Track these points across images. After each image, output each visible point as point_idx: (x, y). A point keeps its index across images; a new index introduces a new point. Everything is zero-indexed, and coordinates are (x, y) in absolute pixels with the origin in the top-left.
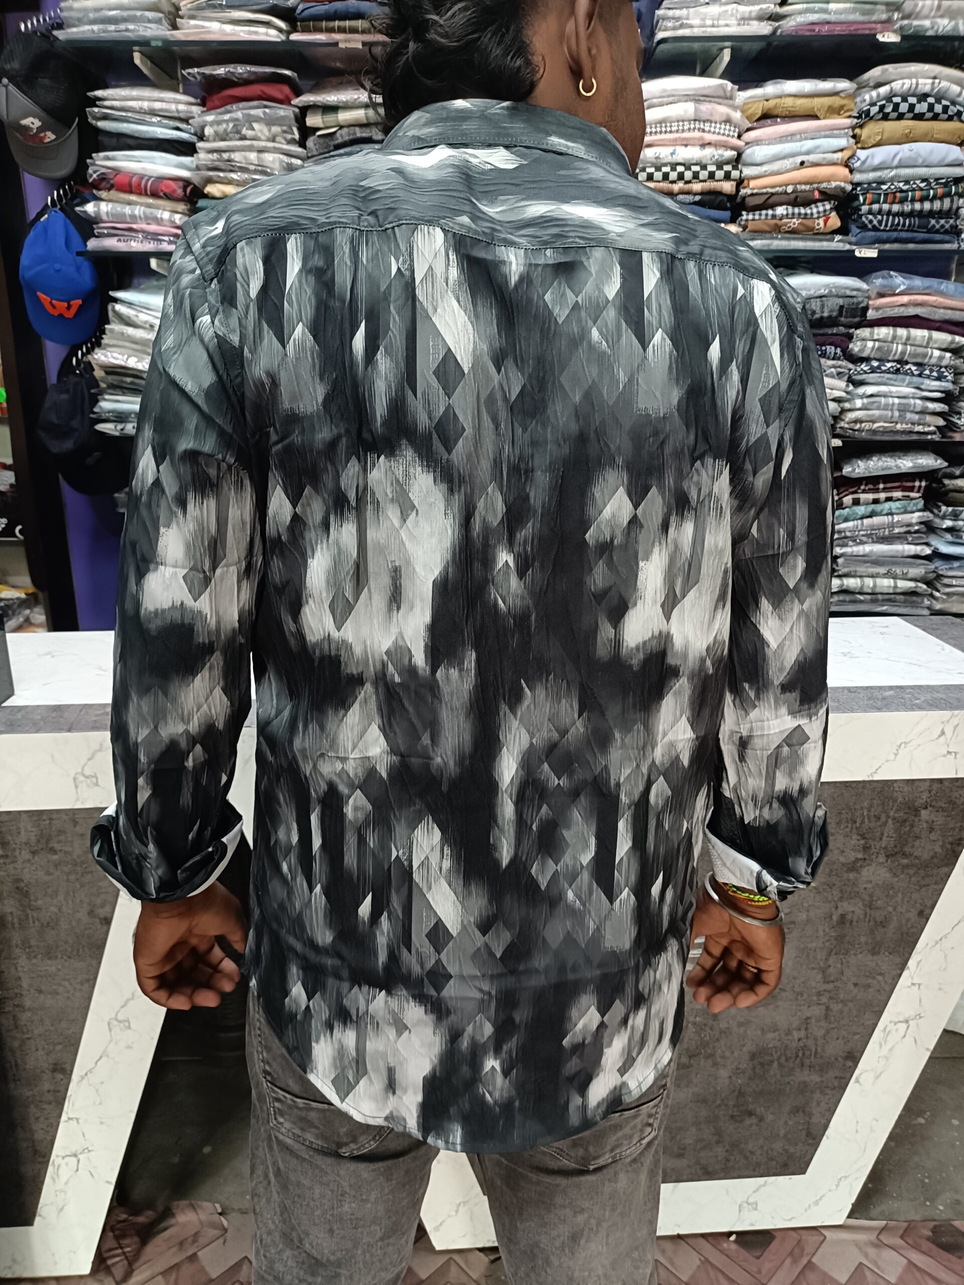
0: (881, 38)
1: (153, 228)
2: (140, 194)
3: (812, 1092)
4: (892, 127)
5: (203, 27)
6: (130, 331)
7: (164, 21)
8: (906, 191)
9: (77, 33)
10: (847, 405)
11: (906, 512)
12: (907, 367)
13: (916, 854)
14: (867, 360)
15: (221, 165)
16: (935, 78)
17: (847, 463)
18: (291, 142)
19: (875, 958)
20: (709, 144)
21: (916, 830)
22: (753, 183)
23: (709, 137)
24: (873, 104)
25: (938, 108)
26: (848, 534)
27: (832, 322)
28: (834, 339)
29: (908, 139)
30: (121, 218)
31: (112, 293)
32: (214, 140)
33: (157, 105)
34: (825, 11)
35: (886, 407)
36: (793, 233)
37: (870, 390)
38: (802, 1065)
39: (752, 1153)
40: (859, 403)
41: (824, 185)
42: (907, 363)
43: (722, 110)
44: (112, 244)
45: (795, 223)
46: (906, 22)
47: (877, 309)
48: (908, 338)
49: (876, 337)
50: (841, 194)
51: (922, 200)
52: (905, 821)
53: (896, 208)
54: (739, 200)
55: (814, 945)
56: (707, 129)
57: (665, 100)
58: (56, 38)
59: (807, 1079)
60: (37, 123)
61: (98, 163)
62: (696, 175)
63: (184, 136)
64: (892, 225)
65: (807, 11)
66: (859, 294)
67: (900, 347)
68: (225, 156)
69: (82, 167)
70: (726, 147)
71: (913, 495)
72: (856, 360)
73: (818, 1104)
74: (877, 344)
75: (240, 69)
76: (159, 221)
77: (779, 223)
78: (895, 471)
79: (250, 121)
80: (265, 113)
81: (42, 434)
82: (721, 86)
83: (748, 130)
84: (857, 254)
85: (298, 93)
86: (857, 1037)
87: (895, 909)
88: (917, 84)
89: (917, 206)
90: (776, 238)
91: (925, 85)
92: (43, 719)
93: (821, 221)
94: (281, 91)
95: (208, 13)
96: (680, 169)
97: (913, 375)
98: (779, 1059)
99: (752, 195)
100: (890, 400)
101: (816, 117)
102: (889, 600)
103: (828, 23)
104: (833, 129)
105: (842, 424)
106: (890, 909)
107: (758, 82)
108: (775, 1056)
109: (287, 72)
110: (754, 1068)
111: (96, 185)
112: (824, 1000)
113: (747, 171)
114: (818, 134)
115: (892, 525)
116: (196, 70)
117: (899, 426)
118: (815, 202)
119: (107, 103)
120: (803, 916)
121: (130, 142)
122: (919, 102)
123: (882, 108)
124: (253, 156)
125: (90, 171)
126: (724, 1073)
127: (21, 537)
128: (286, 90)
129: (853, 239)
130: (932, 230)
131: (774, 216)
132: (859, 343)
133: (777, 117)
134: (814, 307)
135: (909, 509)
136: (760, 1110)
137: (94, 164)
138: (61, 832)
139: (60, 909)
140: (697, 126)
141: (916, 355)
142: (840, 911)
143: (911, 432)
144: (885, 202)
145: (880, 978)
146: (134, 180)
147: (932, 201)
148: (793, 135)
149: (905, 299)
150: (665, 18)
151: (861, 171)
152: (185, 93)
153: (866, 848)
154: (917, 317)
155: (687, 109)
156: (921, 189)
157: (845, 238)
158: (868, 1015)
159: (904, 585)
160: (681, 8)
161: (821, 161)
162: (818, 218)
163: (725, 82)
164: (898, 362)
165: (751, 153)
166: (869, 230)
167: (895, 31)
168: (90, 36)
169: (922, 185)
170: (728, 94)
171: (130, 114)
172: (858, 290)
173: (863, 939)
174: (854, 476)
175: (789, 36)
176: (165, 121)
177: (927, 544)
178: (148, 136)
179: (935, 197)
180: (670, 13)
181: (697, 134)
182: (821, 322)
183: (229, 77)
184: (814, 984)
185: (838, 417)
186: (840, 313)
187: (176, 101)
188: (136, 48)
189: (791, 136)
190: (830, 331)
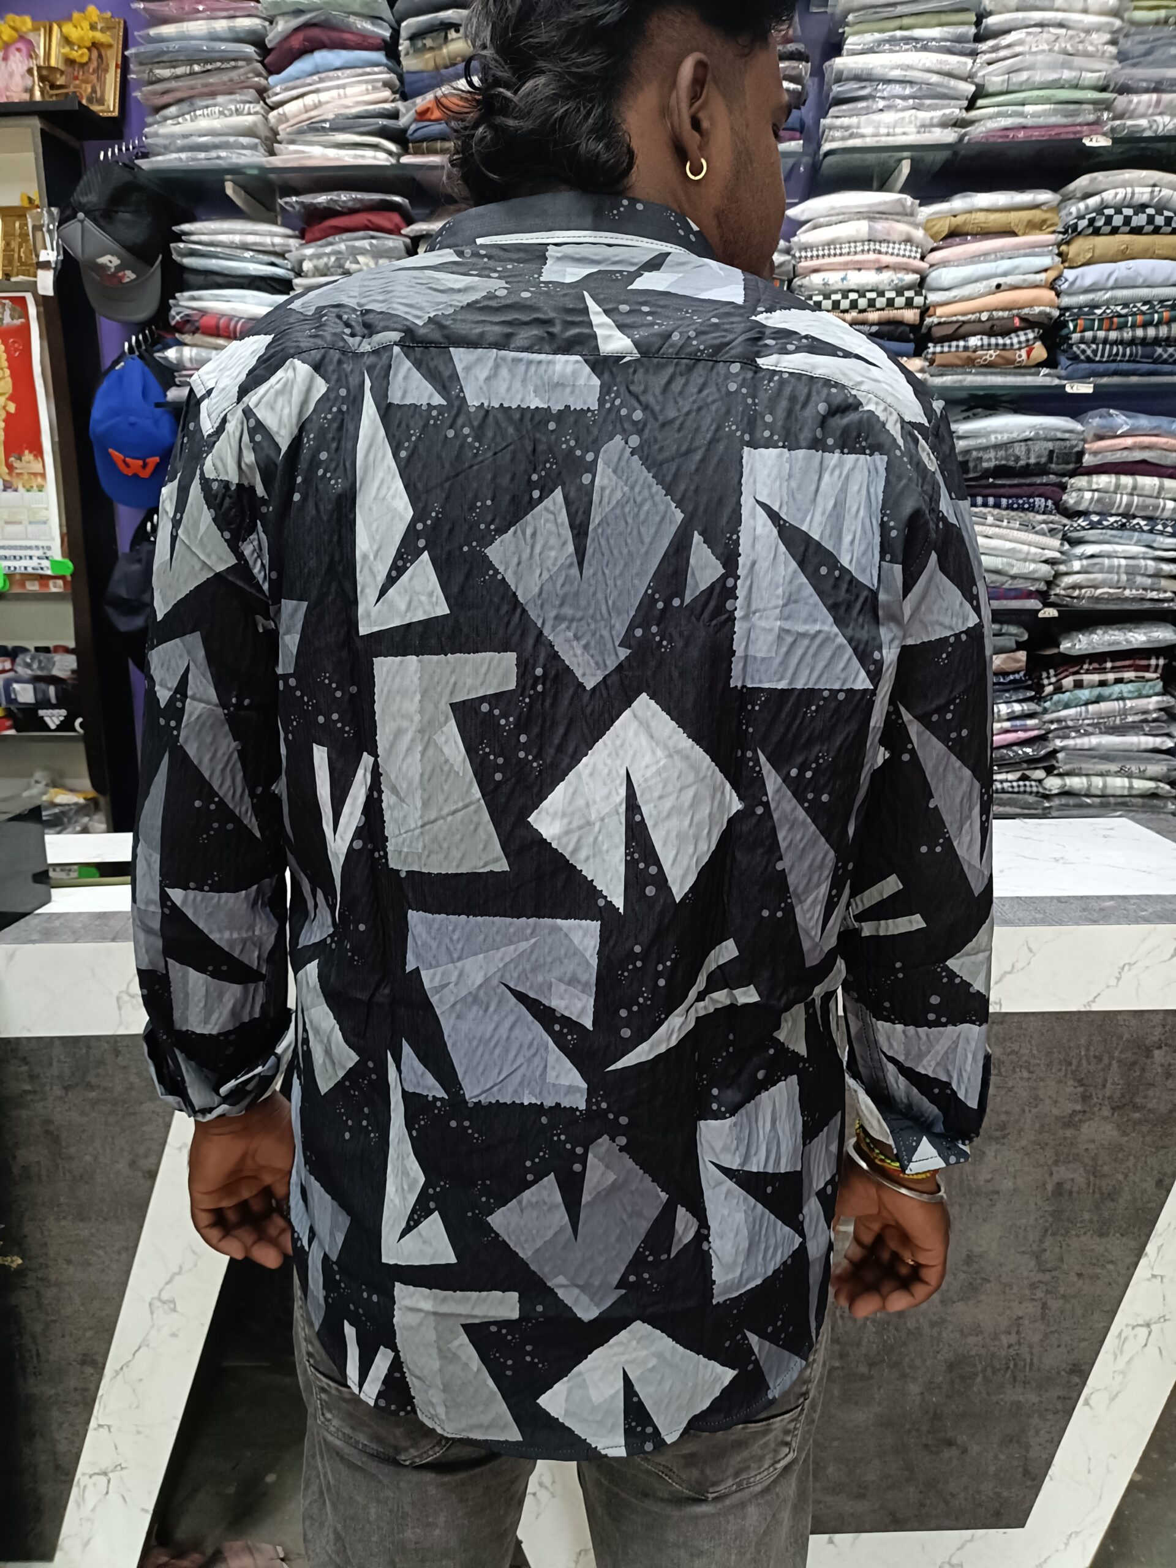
0: (1087, 142)
2: (228, 337)
3: (1029, 1416)
4: (1103, 243)
5: (304, 152)
7: (260, 147)
8: (1126, 316)
9: (163, 162)
10: (1062, 568)
11: (1140, 696)
12: (1135, 521)
13: (1150, 1106)
14: (1084, 514)
16: (1154, 185)
17: (1064, 638)
19: (1104, 1240)
20: (887, 267)
21: (1149, 1075)
22: (940, 311)
23: (886, 259)
24: (1081, 217)
25: (1159, 220)
26: (1070, 723)
27: (1041, 470)
28: (1042, 490)
29: (1125, 255)
32: (314, 276)
33: (251, 239)
34: (1021, 114)
35: (1111, 570)
36: (990, 366)
37: (1090, 549)
38: (1015, 1379)
39: (953, 1495)
40: (1077, 565)
41: (1026, 311)
42: (1134, 517)
43: (901, 228)
45: (991, 355)
46: (1118, 122)
47: (1095, 453)
48: (1134, 488)
49: (1094, 487)
50: (1046, 321)
51: (1145, 325)
52: (1134, 1063)
53: (1113, 335)
54: (924, 330)
55: (1024, 1221)
56: (884, 250)
57: (834, 218)
58: (139, 167)
59: (1021, 1398)
60: (116, 261)
61: (182, 303)
62: (872, 303)
63: (279, 272)
64: (1109, 357)
65: (998, 115)
66: (1073, 436)
67: (1125, 498)
69: (164, 309)
70: (907, 269)
71: (1148, 675)
72: (1071, 513)
73: (1037, 1432)
74: (1096, 495)
75: (344, 197)
77: (973, 355)
78: (1125, 646)
79: (354, 253)
80: (371, 245)
81: (110, 611)
82: (899, 200)
83: (933, 250)
84: (1068, 389)
85: (410, 222)
86: (1084, 1344)
87: (1126, 1176)
88: (1133, 194)
89: (1140, 333)
90: (970, 373)
91: (1143, 194)
92: (84, 927)
93: (1023, 353)
94: (390, 220)
95: (310, 137)
96: (853, 296)
97: (1143, 531)
98: (984, 1370)
99: (939, 324)
100: (1116, 561)
101: (1013, 234)
102: (1124, 804)
103: (1024, 127)
104: (1034, 246)
105: (1058, 591)
106: (1120, 1177)
107: (944, 197)
108: (980, 1368)
109: (397, 199)
110: (952, 1382)
111: (180, 328)
112: (1040, 1294)
113: (933, 297)
114: (1016, 253)
115: (1124, 713)
116: (294, 199)
117: (1127, 593)
118: (1016, 330)
119: (194, 238)
120: (1009, 1184)
121: (220, 280)
122: (1136, 214)
123: (1092, 221)
125: (173, 312)
126: (914, 1388)
127: (81, 731)
128: (396, 218)
129: (1063, 373)
130: (1158, 360)
131: (966, 348)
132: (1074, 494)
134: (1017, 452)
135: (1144, 692)
136: (962, 1439)
137: (177, 305)
138: (100, 1063)
139: (96, 1158)
140: (872, 247)
141: (1146, 507)
142: (1056, 1178)
143: (1143, 599)
144: (1100, 329)
145: (1110, 1267)
146: (222, 321)
147: (1157, 325)
148: (986, 254)
149: (1129, 441)
150: (831, 128)
151: (1069, 294)
152: (284, 225)
153: (1085, 1098)
154: (1144, 462)
155: (861, 228)
156: (1143, 313)
157: (1052, 371)
158: (1096, 1316)
159: (1140, 785)
160: (850, 116)
161: (1021, 284)
162: (1020, 349)
163: (906, 195)
164: (1123, 515)
165: (937, 277)
166: (1082, 361)
167: (1104, 134)
168: (176, 165)
169: (1144, 308)
170: (908, 210)
171: (219, 249)
172: (1071, 431)
173: (1087, 1216)
174: (1074, 653)
175: (978, 143)
176: (261, 256)
177: (1169, 735)
178: (239, 273)
179: (1160, 322)
180: (838, 122)
181: (872, 256)
182: (1027, 471)
183: (332, 205)
184: (1025, 1274)
185: (1050, 584)
186: (1050, 459)
187: (271, 234)
188: (228, 177)
189: (984, 256)
190: (1038, 480)
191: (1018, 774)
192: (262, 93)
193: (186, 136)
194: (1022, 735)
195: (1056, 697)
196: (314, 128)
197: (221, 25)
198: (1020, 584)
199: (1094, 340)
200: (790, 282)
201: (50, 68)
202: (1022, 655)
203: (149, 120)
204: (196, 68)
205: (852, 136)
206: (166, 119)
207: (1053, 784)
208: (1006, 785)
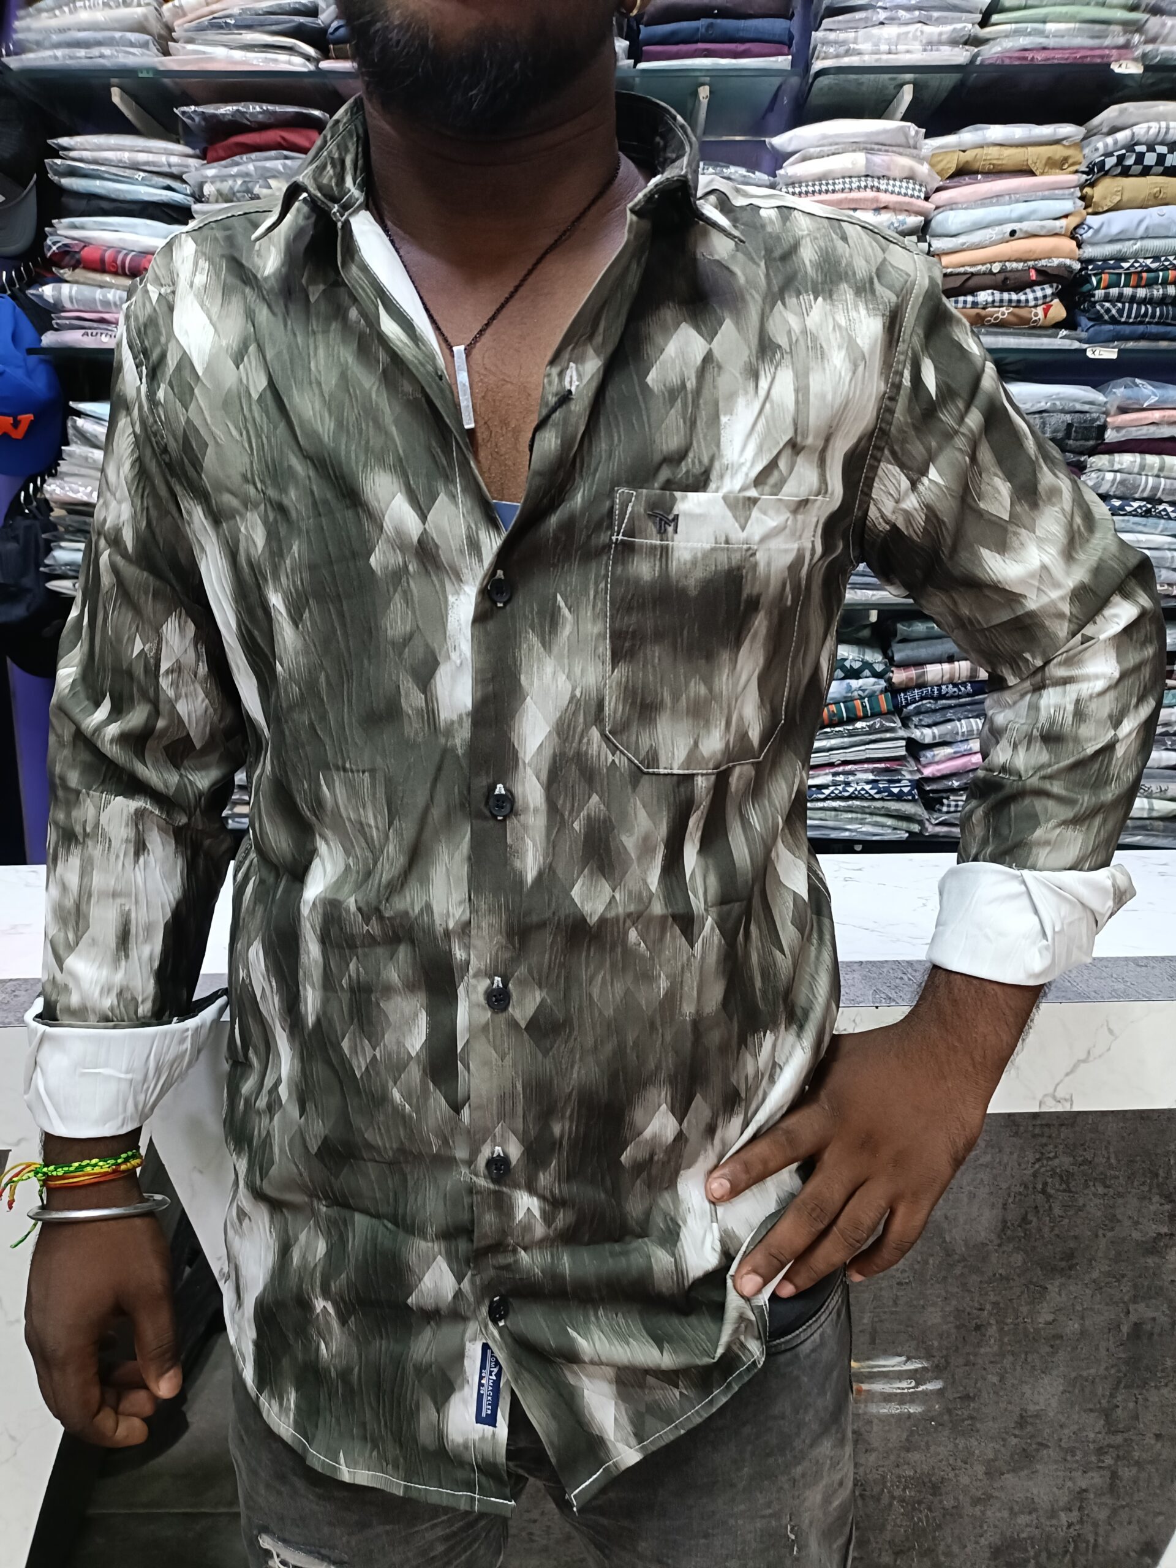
0: (1116, 68)
2: (115, 273)
4: (1133, 185)
5: (204, 53)
7: (151, 45)
8: (1156, 270)
9: (35, 59)
12: (1161, 507)
20: (885, 208)
22: (946, 261)
23: (885, 198)
24: (1109, 154)
29: (1157, 200)
30: (88, 305)
32: (217, 202)
33: (142, 157)
34: (1041, 33)
36: (1002, 326)
41: (1043, 262)
42: (1161, 502)
43: (903, 162)
44: (75, 338)
45: (1004, 313)
46: (1149, 47)
47: (1118, 429)
48: (1161, 469)
49: (1117, 467)
50: (1066, 274)
53: (1142, 292)
55: (1092, 1371)
56: (883, 187)
57: (825, 149)
61: (60, 231)
63: (177, 197)
64: (1136, 317)
65: (1016, 33)
66: (1094, 408)
67: (1151, 480)
69: (39, 237)
70: (909, 212)
74: (1118, 475)
75: (254, 109)
77: (983, 312)
79: (265, 176)
80: (284, 166)
82: (903, 127)
83: (938, 190)
84: (1089, 354)
86: (1161, 1518)
88: (1168, 129)
93: (1040, 311)
94: (308, 139)
95: (211, 35)
97: (1170, 518)
101: (1031, 173)
102: (1144, 828)
103: (1044, 48)
104: (1054, 188)
109: (317, 113)
111: (57, 261)
112: (1109, 1461)
113: (938, 244)
114: (1034, 195)
116: (193, 108)
118: (1031, 285)
119: (72, 154)
120: (1075, 1326)
121: (105, 205)
122: (1171, 151)
123: (1121, 158)
125: (49, 242)
129: (1084, 335)
131: (975, 305)
132: (1093, 475)
137: (55, 234)
140: (870, 183)
141: (1173, 492)
142: (1133, 1318)
143: (1168, 596)
144: (1126, 285)
146: (107, 254)
148: (998, 196)
149: (1156, 415)
150: (824, 43)
151: (1093, 244)
152: (183, 141)
154: (1172, 439)
155: (857, 161)
157: (1073, 333)
159: (1162, 807)
160: (845, 30)
161: (1039, 231)
162: (1036, 306)
163: (909, 124)
164: (1148, 500)
165: (940, 221)
166: (1106, 322)
167: (1135, 60)
168: (52, 63)
170: (911, 142)
171: (103, 168)
172: (1091, 403)
173: (1169, 1362)
175: (991, 65)
176: (154, 178)
178: (129, 197)
180: (832, 36)
181: (870, 194)
183: (239, 118)
184: (1092, 1436)
186: (1068, 435)
187: (168, 153)
188: (114, 81)
189: (997, 198)
193: (62, 30)
196: (217, 25)
206: (40, 11)
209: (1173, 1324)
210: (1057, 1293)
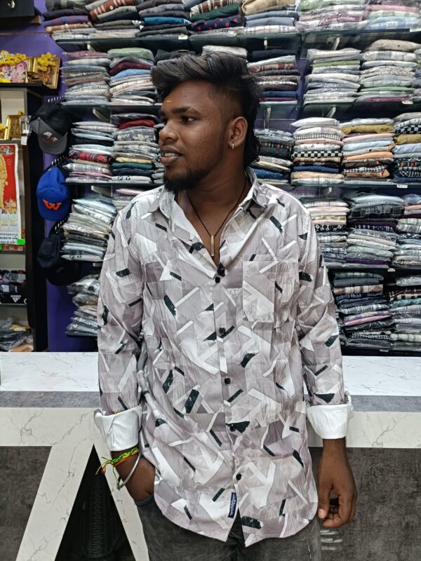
0: (404, 103)
1: (94, 174)
2: (89, 160)
4: (410, 137)
5: (121, 101)
6: (80, 215)
7: (106, 99)
9: (71, 103)
14: (405, 233)
15: (123, 150)
17: (398, 279)
18: (153, 141)
20: (328, 143)
22: (348, 158)
23: (327, 140)
24: (402, 128)
26: (400, 313)
27: (388, 216)
28: (389, 223)
29: (419, 141)
30: (80, 170)
31: (74, 200)
32: (121, 141)
33: (100, 128)
34: (378, 94)
35: (415, 254)
36: (368, 178)
37: (407, 246)
40: (402, 252)
41: (381, 159)
43: (333, 130)
44: (76, 180)
45: (368, 174)
46: (415, 97)
47: (409, 210)
49: (409, 223)
50: (389, 163)
53: (415, 168)
54: (342, 165)
55: (393, 539)
56: (327, 137)
57: (309, 126)
58: (62, 105)
60: (51, 134)
61: (74, 149)
62: (322, 155)
63: (109, 139)
65: (369, 94)
66: (400, 204)
68: (125, 146)
69: (67, 151)
70: (336, 144)
72: (400, 232)
74: (409, 226)
75: (135, 115)
76: (96, 171)
77: (361, 174)
79: (136, 133)
80: (143, 130)
82: (332, 121)
83: (345, 137)
84: (398, 186)
85: (157, 123)
90: (360, 180)
93: (380, 174)
94: (150, 123)
95: (124, 97)
96: (316, 152)
99: (348, 163)
100: (417, 251)
101: (376, 133)
103: (379, 98)
104: (384, 137)
105: (395, 261)
107: (349, 120)
109: (152, 116)
111: (72, 157)
113: (345, 153)
114: (377, 139)
116: (116, 115)
118: (377, 165)
119: (79, 127)
121: (88, 141)
123: (406, 129)
124: (136, 147)
125: (70, 152)
127: (26, 303)
128: (152, 122)
129: (396, 181)
131: (358, 171)
132: (401, 225)
133: (358, 132)
134: (379, 209)
137: (72, 149)
140: (323, 136)
142: (406, 520)
144: (410, 166)
146: (88, 155)
150: (308, 97)
151: (397, 154)
152: (112, 123)
155: (319, 129)
157: (392, 180)
160: (315, 93)
161: (379, 150)
162: (379, 172)
163: (334, 119)
165: (345, 147)
166: (403, 177)
167: (410, 100)
168: (76, 104)
170: (335, 124)
171: (88, 131)
172: (399, 202)
174: (402, 285)
175: (362, 102)
176: (102, 134)
178: (95, 139)
180: (310, 95)
181: (323, 139)
182: (382, 216)
185: (392, 258)
186: (391, 212)
187: (108, 126)
188: (94, 108)
189: (365, 140)
190: (387, 220)
191: (380, 332)
192: (108, 82)
193: (79, 95)
194: (382, 317)
195: (395, 302)
196: (126, 94)
197: (94, 61)
198: (381, 259)
199: (408, 170)
200: (293, 147)
201: (32, 73)
202: (381, 286)
203: (67, 90)
204: (84, 74)
205: (315, 99)
206: (73, 90)
207: (394, 337)
208: (376, 336)
209: (420, 523)
210: (380, 510)
